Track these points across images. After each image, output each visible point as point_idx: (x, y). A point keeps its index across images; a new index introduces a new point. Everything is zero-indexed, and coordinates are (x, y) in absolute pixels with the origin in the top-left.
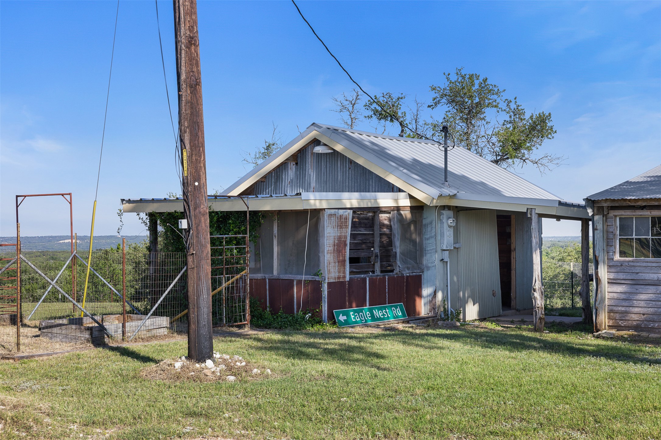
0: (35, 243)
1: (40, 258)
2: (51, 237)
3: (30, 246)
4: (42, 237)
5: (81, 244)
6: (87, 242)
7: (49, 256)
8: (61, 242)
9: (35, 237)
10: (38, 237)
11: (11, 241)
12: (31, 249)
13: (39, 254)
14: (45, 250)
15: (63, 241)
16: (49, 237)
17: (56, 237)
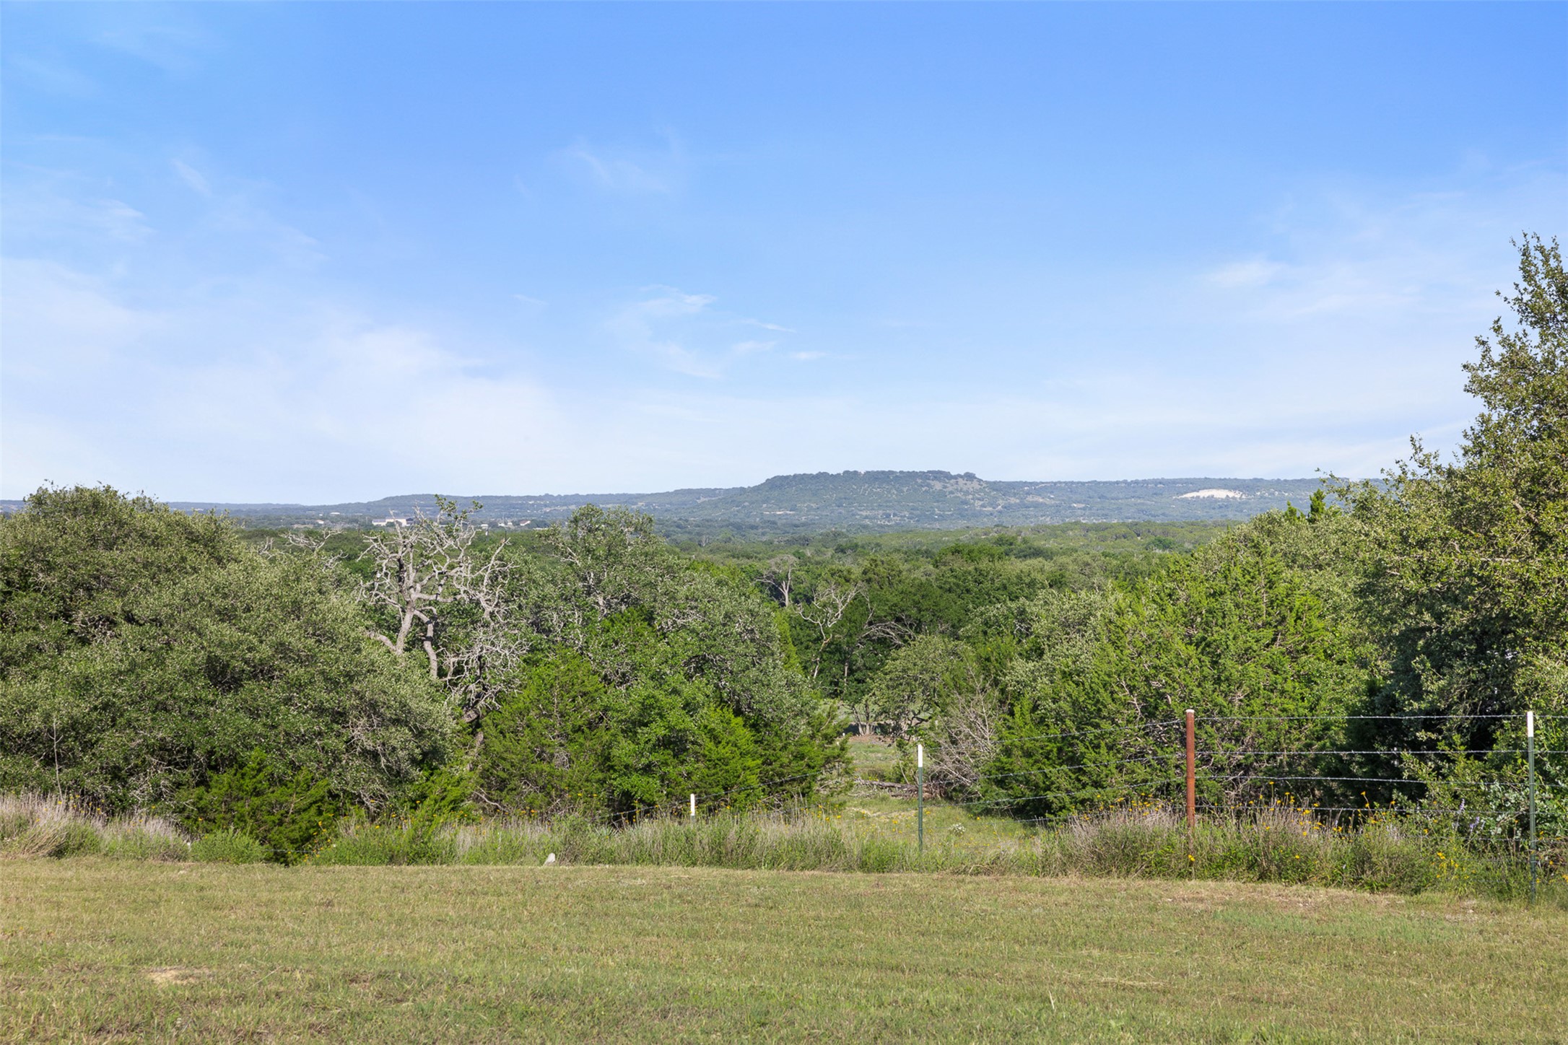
0: (1118, 499)
1: (1127, 543)
2: (1161, 482)
3: (1103, 509)
4: (1136, 482)
5: (1246, 503)
6: (1262, 497)
7: (1153, 538)
8: (1189, 495)
9: (1117, 483)
10: (1125, 482)
11: (1052, 493)
12: (1106, 516)
13: (1124, 530)
14: (1141, 518)
15: (1195, 494)
16: (1157, 482)
17: (1174, 482)
